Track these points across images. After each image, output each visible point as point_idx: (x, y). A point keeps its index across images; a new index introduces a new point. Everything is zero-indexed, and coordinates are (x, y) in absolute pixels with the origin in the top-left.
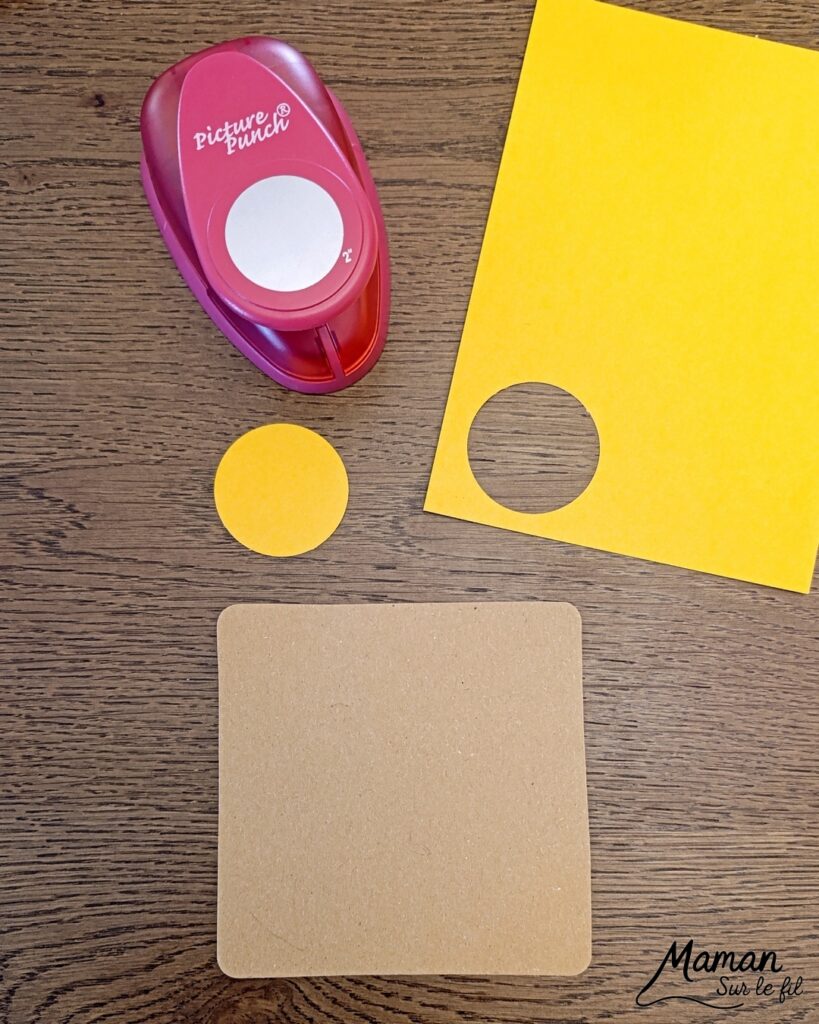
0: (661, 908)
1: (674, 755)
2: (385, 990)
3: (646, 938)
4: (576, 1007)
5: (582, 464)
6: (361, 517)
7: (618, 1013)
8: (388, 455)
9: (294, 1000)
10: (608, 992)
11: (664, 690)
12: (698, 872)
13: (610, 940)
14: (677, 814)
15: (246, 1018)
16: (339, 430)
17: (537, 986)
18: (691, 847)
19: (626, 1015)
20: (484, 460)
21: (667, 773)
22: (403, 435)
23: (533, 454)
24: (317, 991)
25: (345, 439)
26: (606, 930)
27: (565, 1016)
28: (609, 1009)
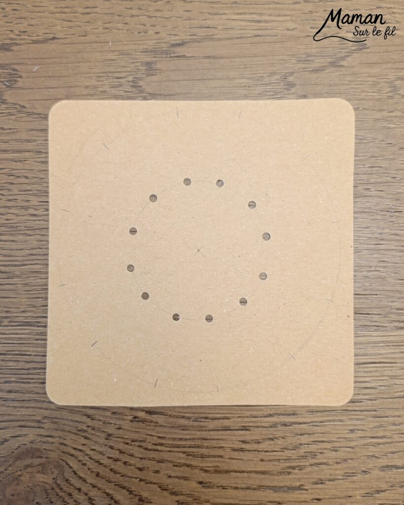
0: (364, 394)
1: (373, 269)
2: (138, 465)
3: (352, 419)
4: (294, 476)
5: (291, 28)
6: (107, 79)
7: (330, 480)
8: (127, 27)
9: (65, 474)
10: (321, 464)
11: (364, 215)
12: (394, 365)
13: (322, 422)
14: (376, 318)
15: (28, 489)
16: (87, 8)
17: (262, 460)
18: (388, 344)
19: (336, 482)
20: (208, 27)
21: (367, 284)
22: (139, 9)
23: (248, 21)
24: (83, 466)
25: (92, 15)
26: (319, 414)
27: (286, 484)
28: (322, 477)
